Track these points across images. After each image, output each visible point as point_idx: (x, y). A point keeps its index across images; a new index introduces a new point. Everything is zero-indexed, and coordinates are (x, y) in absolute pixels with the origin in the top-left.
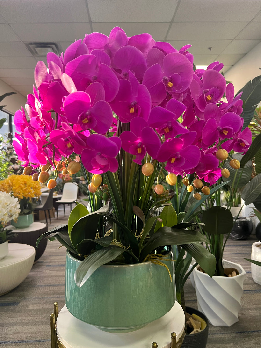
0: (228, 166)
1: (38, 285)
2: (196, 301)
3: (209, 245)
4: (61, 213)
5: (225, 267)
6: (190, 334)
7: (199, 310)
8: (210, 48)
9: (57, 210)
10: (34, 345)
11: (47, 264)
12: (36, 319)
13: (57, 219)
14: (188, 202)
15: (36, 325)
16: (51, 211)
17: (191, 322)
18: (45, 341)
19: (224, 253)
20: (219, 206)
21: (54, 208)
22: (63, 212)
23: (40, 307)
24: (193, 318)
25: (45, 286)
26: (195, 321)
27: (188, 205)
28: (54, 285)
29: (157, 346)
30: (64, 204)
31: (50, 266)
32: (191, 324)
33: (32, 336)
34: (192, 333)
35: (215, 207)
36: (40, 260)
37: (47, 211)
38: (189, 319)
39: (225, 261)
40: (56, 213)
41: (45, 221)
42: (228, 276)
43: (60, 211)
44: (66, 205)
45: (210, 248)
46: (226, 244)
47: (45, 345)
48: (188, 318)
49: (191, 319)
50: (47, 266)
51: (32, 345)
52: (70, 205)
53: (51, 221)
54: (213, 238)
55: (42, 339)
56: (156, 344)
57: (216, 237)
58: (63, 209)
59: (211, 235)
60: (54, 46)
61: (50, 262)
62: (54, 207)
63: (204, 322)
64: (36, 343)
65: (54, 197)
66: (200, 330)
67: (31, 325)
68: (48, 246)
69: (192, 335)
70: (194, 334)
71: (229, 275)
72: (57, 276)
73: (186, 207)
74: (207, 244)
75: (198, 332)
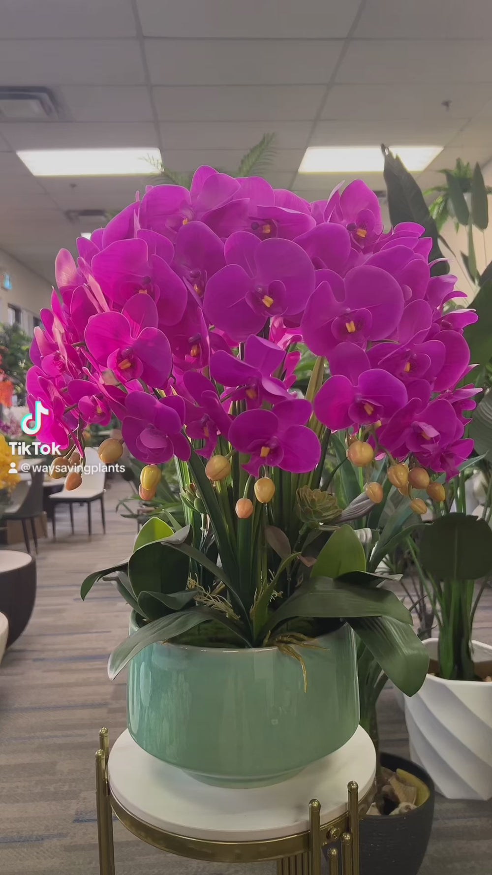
0: (486, 411)
1: (15, 706)
2: (406, 741)
3: (438, 607)
4: (63, 526)
5: (476, 658)
6: (390, 814)
7: (414, 760)
8: (447, 104)
9: (52, 517)
10: (16, 850)
11: (35, 655)
12: (17, 787)
13: (55, 541)
14: (389, 502)
15: (18, 801)
16: (36, 520)
17: (394, 788)
18: (42, 839)
19: (475, 625)
20: (462, 512)
21: (45, 513)
22: (69, 523)
23: (25, 759)
24: (398, 779)
25: (34, 709)
26: (403, 785)
27: (388, 510)
28: (56, 708)
29: (319, 806)
30: (70, 501)
31: (42, 660)
32: (392, 792)
33: (9, 827)
34: (395, 812)
35: (454, 514)
36: (17, 645)
37: (28, 522)
38: (389, 780)
39: (476, 645)
40: (49, 526)
41: (23, 545)
42: (483, 679)
43: (61, 520)
44: (75, 505)
45: (440, 614)
46: (479, 605)
47: (41, 848)
48: (386, 778)
49: (393, 781)
50: (35, 660)
51: (10, 849)
52: (86, 505)
53: (39, 546)
54: (449, 587)
55: (35, 833)
56: (318, 802)
57: (455, 586)
58: (67, 515)
59: (442, 580)
60: (45, 96)
61: (42, 651)
62: (44, 510)
63: (424, 788)
64: (20, 843)
65: (45, 484)
66: (416, 804)
67: (6, 803)
68: (36, 609)
69: (396, 815)
70: (401, 814)
71: (485, 677)
72: (61, 685)
73: (383, 512)
74: (434, 603)
75: (410, 809)
